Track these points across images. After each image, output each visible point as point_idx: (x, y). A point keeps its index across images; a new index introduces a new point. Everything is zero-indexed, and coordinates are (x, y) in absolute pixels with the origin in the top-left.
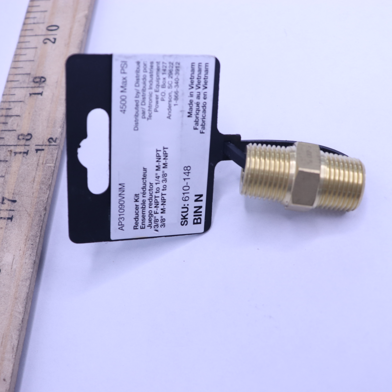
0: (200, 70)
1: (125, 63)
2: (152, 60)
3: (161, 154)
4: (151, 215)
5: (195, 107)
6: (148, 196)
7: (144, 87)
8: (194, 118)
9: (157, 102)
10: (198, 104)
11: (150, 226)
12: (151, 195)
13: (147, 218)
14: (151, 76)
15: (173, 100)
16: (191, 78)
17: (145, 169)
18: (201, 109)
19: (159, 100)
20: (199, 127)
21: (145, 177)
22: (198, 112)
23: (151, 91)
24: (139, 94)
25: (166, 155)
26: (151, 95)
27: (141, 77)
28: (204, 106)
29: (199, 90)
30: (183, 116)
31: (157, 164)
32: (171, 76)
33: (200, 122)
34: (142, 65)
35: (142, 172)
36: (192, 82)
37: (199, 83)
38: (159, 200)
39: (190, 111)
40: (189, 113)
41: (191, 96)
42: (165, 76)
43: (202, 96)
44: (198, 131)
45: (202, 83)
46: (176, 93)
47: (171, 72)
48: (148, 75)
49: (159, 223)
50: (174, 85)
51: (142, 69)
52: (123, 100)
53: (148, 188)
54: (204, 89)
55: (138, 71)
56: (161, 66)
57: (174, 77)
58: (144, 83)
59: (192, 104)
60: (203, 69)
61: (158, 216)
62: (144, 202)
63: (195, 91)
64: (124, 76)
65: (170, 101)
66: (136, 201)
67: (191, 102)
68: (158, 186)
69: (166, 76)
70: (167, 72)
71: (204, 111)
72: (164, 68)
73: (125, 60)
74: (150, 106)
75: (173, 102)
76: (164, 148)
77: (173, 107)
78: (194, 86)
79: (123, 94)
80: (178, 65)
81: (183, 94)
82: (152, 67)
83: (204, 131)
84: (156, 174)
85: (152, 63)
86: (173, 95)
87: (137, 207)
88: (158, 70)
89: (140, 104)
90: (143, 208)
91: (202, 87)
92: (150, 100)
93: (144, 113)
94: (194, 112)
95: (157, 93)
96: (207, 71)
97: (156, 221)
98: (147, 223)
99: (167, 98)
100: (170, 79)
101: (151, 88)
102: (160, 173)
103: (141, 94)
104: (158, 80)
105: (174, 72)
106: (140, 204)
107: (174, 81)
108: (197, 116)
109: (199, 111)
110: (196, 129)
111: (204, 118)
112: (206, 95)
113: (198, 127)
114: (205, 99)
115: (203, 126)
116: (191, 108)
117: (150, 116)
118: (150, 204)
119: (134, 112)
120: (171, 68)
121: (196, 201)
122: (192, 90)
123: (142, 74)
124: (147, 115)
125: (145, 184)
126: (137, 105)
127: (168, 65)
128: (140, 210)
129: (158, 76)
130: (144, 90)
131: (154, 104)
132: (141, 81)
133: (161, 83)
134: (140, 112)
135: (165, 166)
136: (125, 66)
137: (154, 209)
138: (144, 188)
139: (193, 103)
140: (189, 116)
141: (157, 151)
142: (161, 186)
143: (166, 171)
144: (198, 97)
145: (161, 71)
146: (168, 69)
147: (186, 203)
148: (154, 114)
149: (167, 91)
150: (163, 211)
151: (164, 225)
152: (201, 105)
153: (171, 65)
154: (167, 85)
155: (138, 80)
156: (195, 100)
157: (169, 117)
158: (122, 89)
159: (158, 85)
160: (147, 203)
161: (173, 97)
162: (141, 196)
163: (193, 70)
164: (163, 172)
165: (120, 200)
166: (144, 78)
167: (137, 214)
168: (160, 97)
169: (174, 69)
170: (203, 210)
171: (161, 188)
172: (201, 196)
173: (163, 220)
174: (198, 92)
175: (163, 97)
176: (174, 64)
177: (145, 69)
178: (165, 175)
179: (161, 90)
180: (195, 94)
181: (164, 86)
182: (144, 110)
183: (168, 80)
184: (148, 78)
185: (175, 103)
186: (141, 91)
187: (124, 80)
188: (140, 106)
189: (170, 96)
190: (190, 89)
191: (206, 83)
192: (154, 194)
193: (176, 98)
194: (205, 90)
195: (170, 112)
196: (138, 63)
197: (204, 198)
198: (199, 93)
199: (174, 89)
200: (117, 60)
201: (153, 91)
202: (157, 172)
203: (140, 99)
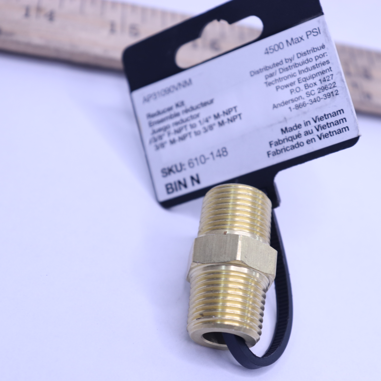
0: (338, 123)
1: (319, 32)
2: (330, 61)
3: (233, 114)
4: (165, 128)
5: (294, 133)
6: (184, 116)
7: (299, 65)
8: (282, 137)
9: (287, 86)
10: (299, 136)
11: (154, 132)
12: (187, 120)
13: (162, 125)
14: (314, 67)
15: (295, 103)
16: (325, 115)
17: (212, 101)
18: (295, 142)
19: (290, 88)
20: (274, 148)
21: (204, 104)
22: (290, 139)
23: (298, 73)
24: (290, 61)
25: (232, 120)
26: (293, 75)
27: (308, 56)
28: (299, 145)
29: (315, 131)
30: (280, 122)
31: (221, 113)
32: (321, 91)
33: (279, 147)
34: (322, 51)
35: (208, 99)
36: (321, 119)
37: (323, 128)
38: (184, 132)
39: (288, 130)
40: (286, 128)
41: (306, 124)
42: (318, 83)
43: (309, 137)
44: (268, 148)
45: (325, 132)
46: (304, 105)
47: (325, 88)
48: (314, 63)
49: (159, 142)
50: (312, 97)
51: (318, 53)
52: (279, 47)
53: (194, 113)
54: (318, 136)
55: (314, 50)
56: (328, 74)
57: (321, 95)
58: (304, 63)
59: (297, 129)
60: (340, 126)
61: (166, 138)
62: (177, 115)
63: (312, 127)
64: (305, 37)
65: (293, 101)
66: (177, 105)
67: (298, 127)
68: (198, 124)
69: (319, 85)
70: (324, 84)
71: (293, 147)
72: (326, 79)
73: (321, 31)
74: (280, 80)
75: (292, 105)
76: (240, 115)
77: (286, 107)
78: (318, 123)
79: (285, 43)
80: (334, 93)
81: (305, 113)
82: (323, 64)
83: (271, 156)
84: (210, 117)
85: (328, 62)
86: (301, 101)
87: (170, 109)
88: (323, 73)
89: (280, 67)
90: (171, 117)
91: (319, 133)
92: (287, 77)
93: (271, 75)
94: (288, 135)
95: (297, 82)
96: (340, 131)
97: (161, 137)
98: (157, 127)
99: (295, 95)
100: (316, 91)
101: (300, 72)
102: (212, 121)
103: (291, 64)
104: (312, 77)
105: (326, 92)
106: (176, 110)
107: (315, 96)
108: (286, 141)
109: (292, 140)
110: (271, 144)
111: (286, 150)
112: (312, 142)
113: (273, 146)
114: (307, 142)
115: (276, 153)
116: (292, 129)
117: (270, 84)
118: (177, 124)
119: (269, 64)
120: (329, 87)
121: (192, 178)
122: (312, 122)
123: (312, 55)
124: (270, 80)
125: (197, 107)
126: (277, 64)
127: (331, 82)
128: (167, 114)
129: (316, 75)
130: (296, 65)
131: (284, 83)
132: (304, 58)
133: (309, 82)
134: (271, 71)
135: (221, 124)
136: (315, 34)
137: (172, 129)
138: (192, 109)
139: (298, 130)
140: (282, 130)
141: (235, 108)
142: (199, 128)
143: (216, 127)
144: (307, 133)
145: (321, 77)
146: (327, 83)
147: (187, 166)
148: (273, 87)
149: (303, 93)
150: (173, 142)
151: (157, 148)
152: (299, 140)
153: (332, 86)
154: (309, 90)
155: (305, 54)
156: (302, 131)
157: (275, 107)
158: (290, 41)
159: (306, 79)
160: (177, 119)
161: (298, 103)
162: (183, 108)
163: (335, 114)
164: (214, 124)
165: (173, 87)
166: (308, 61)
167: (164, 112)
168: (294, 87)
169: (330, 91)
170: (183, 191)
171: (196, 129)
172: (198, 182)
173: (163, 145)
174: (312, 130)
175: (295, 91)
176: (335, 89)
177: (319, 57)
178: (211, 127)
179: (302, 85)
180: (309, 128)
181: (307, 86)
182: (274, 74)
183: (315, 88)
184: (310, 65)
185: (292, 108)
186: (293, 62)
187: (300, 39)
188: (277, 68)
189: (298, 98)
190: (313, 119)
191: (326, 136)
192: (188, 123)
193: (298, 107)
194: (317, 139)
195: (280, 105)
196: (323, 47)
197: (197, 187)
198: (312, 132)
199: (307, 100)
200: (319, 21)
201: (298, 76)
202: (213, 118)
203: (285, 65)
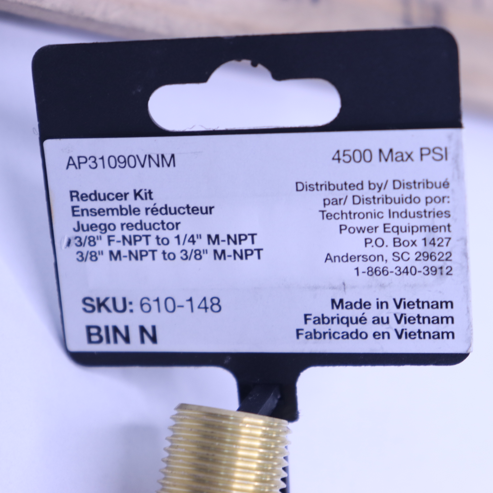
0: (438, 320)
1: (444, 157)
2: (451, 214)
3: (247, 244)
4: (106, 228)
5: (355, 313)
6: (150, 219)
7: (393, 200)
8: (330, 313)
9: (361, 230)
10: (361, 320)
12: (152, 226)
13: (98, 220)
14: (418, 214)
15: (369, 264)
16: (418, 301)
17: (209, 210)
18: (352, 328)
19: (366, 235)
20: (310, 327)
21: (194, 210)
22: (345, 320)
23: (386, 214)
24: (377, 189)
25: (244, 255)
26: (376, 215)
27: (414, 192)
28: (358, 335)
29: (393, 320)
30: (333, 288)
31: (223, 237)
32: (421, 257)
33: (321, 328)
34: (441, 192)
35: (203, 204)
36: (409, 305)
37: (409, 320)
38: (141, 245)
39: (345, 305)
40: (341, 301)
41: (380, 305)
42: (420, 243)
43: (380, 328)
44: (300, 324)
45: (409, 328)
46: (384, 272)
47: (430, 256)
48: (421, 207)
49: (86, 249)
50: (402, 264)
51: (433, 193)
52: (362, 156)
53: (168, 219)
54: (396, 330)
55: (427, 184)
56: (443, 234)
57: (419, 265)
58: (402, 200)
59: (361, 308)
60: (440, 328)
61: (103, 246)
62: (135, 211)
63: (391, 311)
64: (416, 156)
65: (365, 258)
66: (137, 194)
67: (366, 305)
68: (174, 241)
69: (420, 247)
70: (430, 249)
71: (347, 336)
72: (437, 243)
73: (449, 156)
74: (351, 215)
75: (363, 266)
76: (259, 250)
77: (352, 265)
78: (402, 310)
79: (376, 154)
80: (445, 271)
81: (382, 286)
82: (438, 214)
83: (302, 337)
84: (200, 236)
85: (447, 214)
86: (380, 264)
87: (121, 196)
88: (433, 229)
89: (356, 192)
90: (120, 211)
91: (399, 328)
92: (366, 215)
93: (337, 202)
94: (343, 313)
95: (381, 229)
96: (438, 336)
97: (92, 241)
98: (86, 220)
99: (371, 250)
100: (413, 257)
101: (391, 214)
102: (202, 244)
103: (378, 195)
104: (412, 230)
105: (429, 263)
106: (131, 202)
107: (409, 264)
108: (335, 321)
109: (347, 323)
110: (306, 320)
111: (332, 335)
112: (383, 338)
113: (310, 322)
114: (374, 335)
115: (313, 335)
116: (351, 306)
117: (329, 216)
118: (129, 226)
119: (338, 180)
120: (438, 257)
121: (142, 330)
122: (392, 305)
123: (422, 193)
124: (331, 209)
125: (177, 211)
126: (352, 186)
127: (444, 249)
128: (115, 204)
129: (420, 229)
130: (386, 200)
131: (357, 223)
132: (406, 193)
133: (405, 236)
134: (337, 194)
135: (221, 255)
136: (437, 157)
137: (118, 234)
138: (167, 210)
139: (363, 310)
140: (333, 301)
141: (253, 235)
142: (173, 247)
143: (208, 257)
144: (377, 320)
145: (430, 236)
146: (436, 249)
147: (136, 307)
148: (335, 224)
149: (388, 251)
150: (115, 256)
151: (82, 258)
152: (360, 327)
153: (445, 257)
154: (401, 250)
155: (408, 185)
156: (370, 314)
157: (328, 258)
158: (386, 152)
159: (398, 230)
160: (133, 219)
161: (374, 265)
162: (149, 204)
163: (437, 305)
164: (206, 251)
165: (137, 158)
166: (412, 200)
167: (107, 197)
168: (373, 236)
169: (438, 264)
170: (121, 347)
171: (168, 249)
172: (154, 340)
173: (94, 257)
174: (388, 318)
175: (373, 243)
176: (448, 263)
177: (433, 200)
178: (198, 255)
179: (389, 238)
180: (383, 313)
181: (396, 242)
182: (342, 201)
183: (412, 250)
184: (412, 208)
185: (360, 271)
186: (383, 192)
187: (405, 157)
188: (350, 193)
189: (377, 258)
190: (394, 300)
191: (410, 335)
192: (153, 233)
193: (372, 272)
194: (393, 335)
195: (341, 259)
196: (446, 185)
197: (148, 347)
198: (388, 322)
199: (391, 266)
200: (450, 137)
201: (386, 220)
202: (205, 238)
203: (366, 193)
